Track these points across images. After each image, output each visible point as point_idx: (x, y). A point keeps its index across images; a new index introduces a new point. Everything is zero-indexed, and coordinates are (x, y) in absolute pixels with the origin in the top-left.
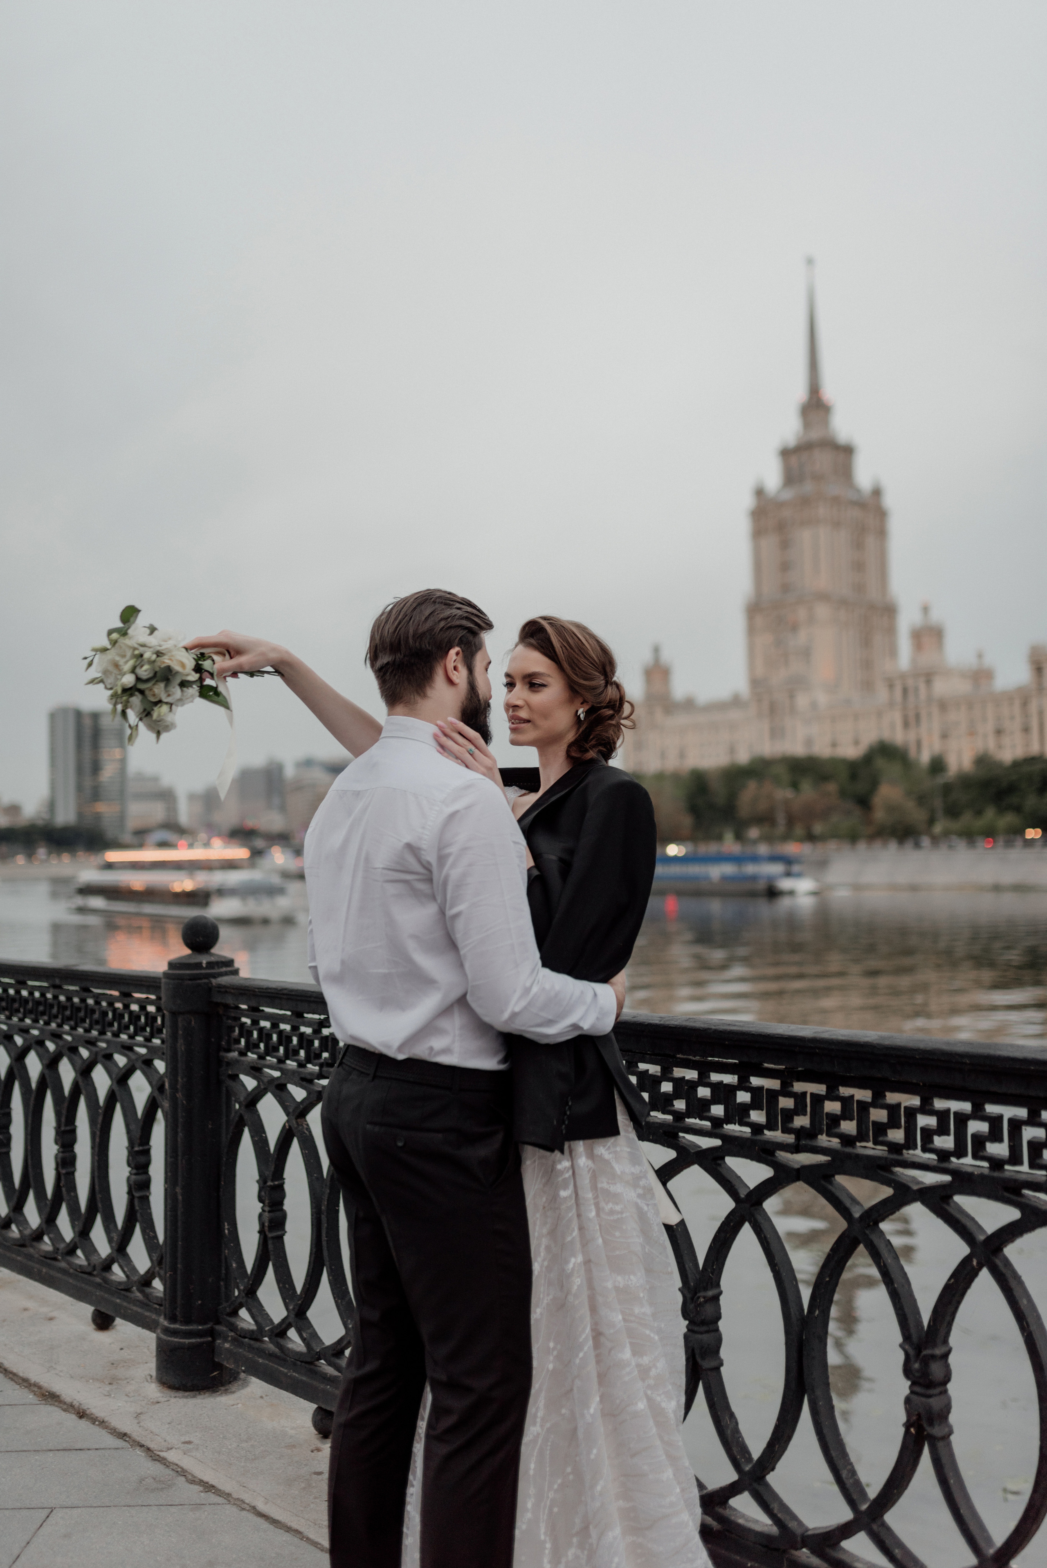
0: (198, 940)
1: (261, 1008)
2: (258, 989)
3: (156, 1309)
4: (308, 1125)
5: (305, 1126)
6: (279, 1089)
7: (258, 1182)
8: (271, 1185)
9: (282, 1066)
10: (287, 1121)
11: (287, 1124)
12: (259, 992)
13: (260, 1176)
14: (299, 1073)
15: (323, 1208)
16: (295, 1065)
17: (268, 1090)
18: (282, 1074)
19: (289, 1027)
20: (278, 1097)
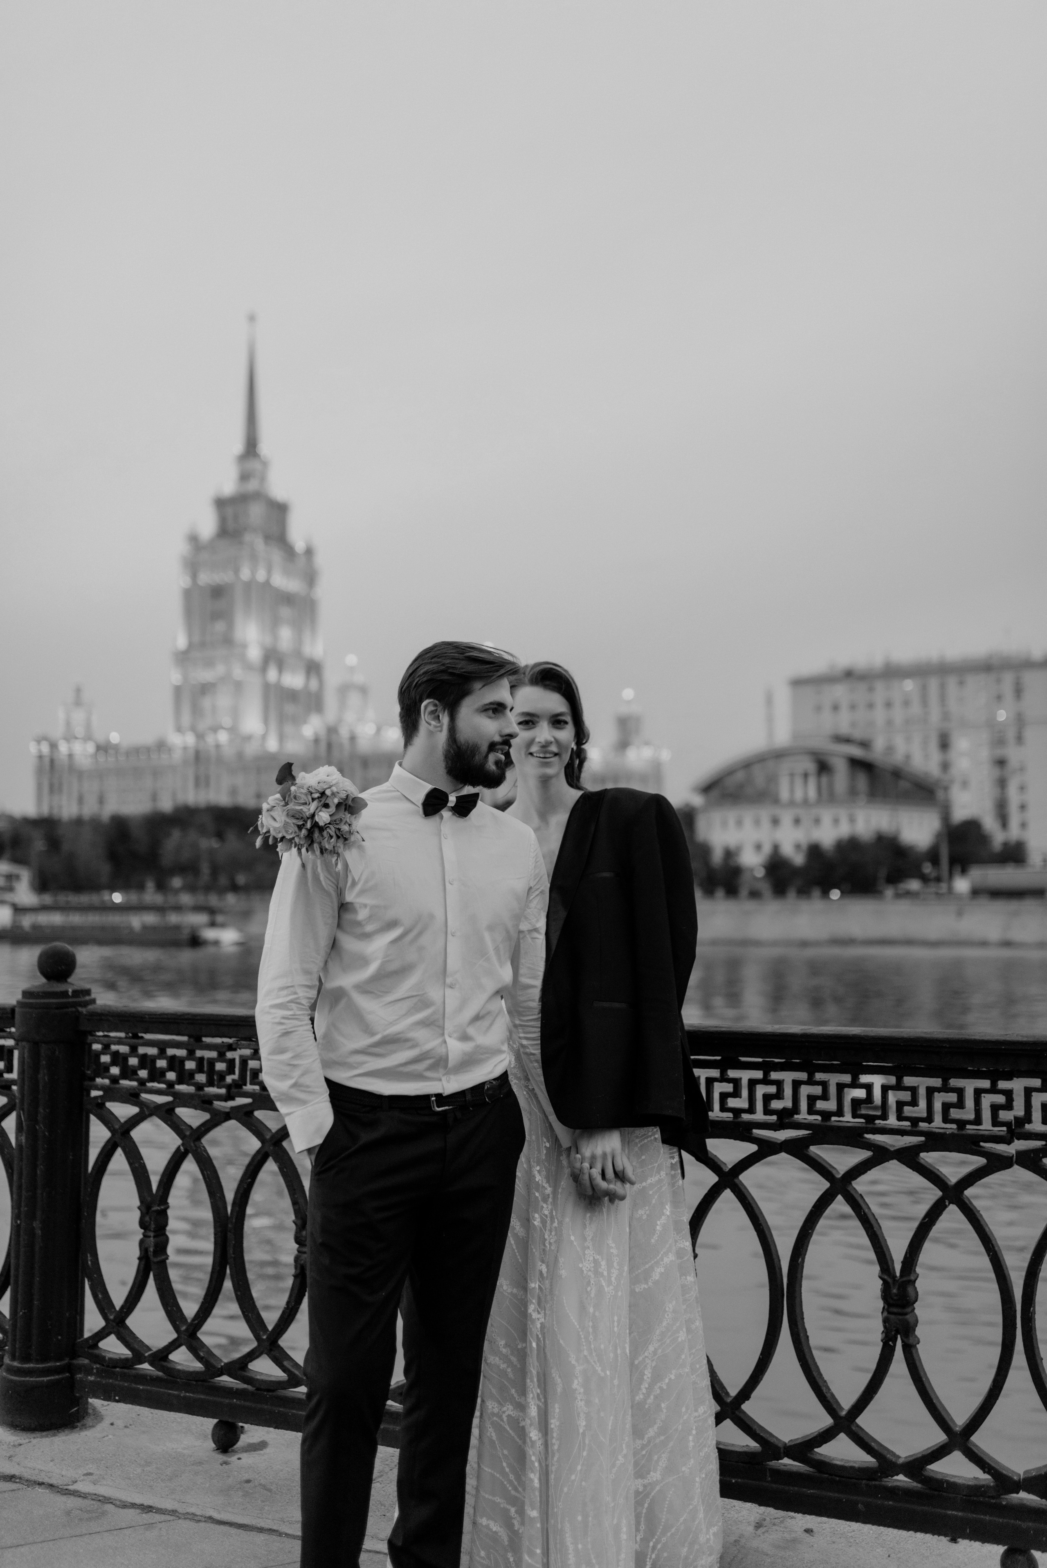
0: (60, 968)
1: (140, 1035)
2: (148, 1015)
4: (204, 1147)
5: (202, 1148)
6: (167, 1114)
7: (139, 1208)
8: (158, 1210)
9: (172, 1090)
10: (183, 1144)
11: (182, 1148)
13: (142, 1201)
14: (199, 1096)
15: (230, 1226)
16: (191, 1089)
17: (150, 1115)
18: (170, 1099)
19: (181, 1053)
20: (166, 1121)
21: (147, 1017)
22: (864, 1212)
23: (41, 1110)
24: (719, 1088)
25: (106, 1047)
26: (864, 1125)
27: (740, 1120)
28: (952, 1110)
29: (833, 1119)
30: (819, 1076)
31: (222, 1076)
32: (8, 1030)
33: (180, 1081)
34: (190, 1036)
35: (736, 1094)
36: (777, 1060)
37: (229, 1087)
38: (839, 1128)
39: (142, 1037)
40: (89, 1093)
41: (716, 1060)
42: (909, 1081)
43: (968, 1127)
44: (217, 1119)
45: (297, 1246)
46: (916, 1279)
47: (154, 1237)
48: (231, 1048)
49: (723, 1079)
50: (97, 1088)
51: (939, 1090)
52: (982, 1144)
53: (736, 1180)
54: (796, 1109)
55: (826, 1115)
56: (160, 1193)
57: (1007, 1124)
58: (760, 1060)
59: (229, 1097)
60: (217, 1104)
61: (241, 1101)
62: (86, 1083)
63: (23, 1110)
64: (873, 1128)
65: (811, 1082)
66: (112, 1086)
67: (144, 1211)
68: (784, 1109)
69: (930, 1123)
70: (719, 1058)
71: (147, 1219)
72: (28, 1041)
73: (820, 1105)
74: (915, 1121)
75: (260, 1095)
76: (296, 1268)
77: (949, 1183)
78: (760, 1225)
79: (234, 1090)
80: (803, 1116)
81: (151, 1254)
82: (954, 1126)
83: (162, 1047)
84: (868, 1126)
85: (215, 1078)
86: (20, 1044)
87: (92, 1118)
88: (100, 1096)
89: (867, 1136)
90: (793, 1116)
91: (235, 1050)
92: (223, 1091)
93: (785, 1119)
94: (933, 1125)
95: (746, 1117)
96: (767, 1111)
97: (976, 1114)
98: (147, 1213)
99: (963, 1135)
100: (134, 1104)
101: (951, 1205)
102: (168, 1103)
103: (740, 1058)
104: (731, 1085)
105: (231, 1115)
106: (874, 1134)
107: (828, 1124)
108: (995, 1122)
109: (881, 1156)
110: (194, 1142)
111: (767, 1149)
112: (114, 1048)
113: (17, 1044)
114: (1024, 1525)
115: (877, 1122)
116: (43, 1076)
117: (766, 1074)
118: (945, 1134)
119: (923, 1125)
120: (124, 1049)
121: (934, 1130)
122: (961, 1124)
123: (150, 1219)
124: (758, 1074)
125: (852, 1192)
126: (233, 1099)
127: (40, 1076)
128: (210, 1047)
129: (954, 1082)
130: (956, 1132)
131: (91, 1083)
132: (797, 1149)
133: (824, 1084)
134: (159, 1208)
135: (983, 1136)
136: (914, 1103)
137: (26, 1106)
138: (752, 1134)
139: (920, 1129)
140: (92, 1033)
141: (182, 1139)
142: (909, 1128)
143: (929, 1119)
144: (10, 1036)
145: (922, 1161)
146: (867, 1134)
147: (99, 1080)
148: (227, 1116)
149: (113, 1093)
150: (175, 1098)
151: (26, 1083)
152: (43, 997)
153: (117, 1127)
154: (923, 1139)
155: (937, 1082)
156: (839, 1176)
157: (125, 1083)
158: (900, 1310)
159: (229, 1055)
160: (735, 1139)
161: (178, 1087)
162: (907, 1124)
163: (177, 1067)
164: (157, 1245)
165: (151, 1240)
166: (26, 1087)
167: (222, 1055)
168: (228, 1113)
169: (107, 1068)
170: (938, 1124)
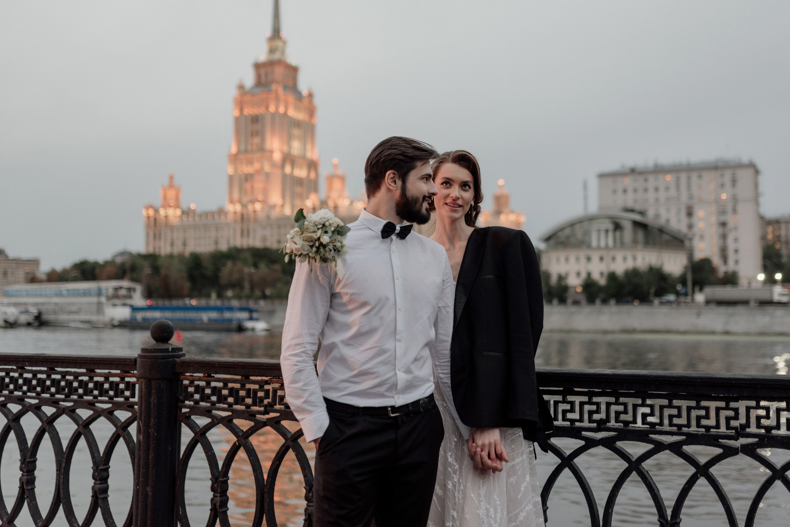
0: (164, 335)
1: (212, 375)
4: (250, 442)
5: (249, 443)
6: (228, 422)
7: (211, 479)
8: (222, 480)
9: (231, 408)
10: (237, 441)
11: (237, 443)
12: (218, 365)
13: (212, 475)
14: (248, 412)
15: (265, 490)
16: (243, 408)
17: (218, 423)
18: (230, 413)
19: (237, 386)
20: (227, 427)
21: (216, 364)
22: (649, 481)
23: (152, 420)
24: (562, 407)
25: (192, 382)
26: (649, 429)
27: (574, 426)
28: (702, 420)
29: (631, 425)
30: (622, 400)
31: (261, 400)
32: (132, 372)
33: (236, 403)
34: (242, 376)
35: (572, 410)
36: (596, 390)
37: (266, 406)
38: (634, 431)
39: (213, 376)
40: (181, 410)
41: (560, 390)
42: (676, 402)
43: (712, 430)
44: (258, 426)
45: (306, 503)
46: (680, 522)
47: (220, 497)
48: (267, 383)
49: (564, 401)
50: (186, 407)
51: (694, 408)
52: (720, 440)
53: (572, 463)
54: (608, 420)
55: (626, 423)
56: (224, 470)
57: (735, 428)
58: (587, 390)
59: (266, 412)
60: (259, 417)
61: (272, 415)
62: (180, 404)
63: (141, 420)
64: (654, 431)
65: (617, 403)
66: (195, 406)
67: (214, 481)
68: (601, 419)
69: (689, 428)
70: (562, 389)
71: (216, 486)
72: (145, 379)
73: (623, 417)
74: (680, 427)
75: (285, 411)
76: (306, 514)
77: (700, 464)
78: (587, 489)
79: (269, 408)
80: (612, 423)
81: (217, 507)
82: (703, 430)
83: (226, 382)
84: (651, 429)
85: (257, 401)
86: (140, 380)
87: (183, 424)
88: (188, 412)
89: (651, 436)
90: (606, 424)
91: (270, 384)
92: (262, 409)
93: (601, 425)
94: (690, 429)
95: (577, 424)
96: (591, 421)
97: (716, 422)
98: (216, 482)
99: (709, 435)
100: (208, 417)
101: (701, 477)
102: (229, 416)
103: (574, 389)
104: (569, 405)
105: (267, 424)
106: (655, 434)
107: (628, 428)
108: (728, 427)
109: (659, 447)
110: (244, 439)
111: (590, 444)
112: (196, 383)
113: (138, 381)
115: (657, 427)
116: (154, 400)
117: (590, 399)
118: (698, 434)
119: (685, 430)
120: (202, 384)
121: (691, 432)
122: (708, 428)
123: (218, 485)
124: (585, 399)
125: (642, 470)
126: (268, 414)
127: (152, 399)
128: (254, 382)
129: (704, 403)
130: (704, 433)
131: (182, 404)
132: (608, 443)
133: (625, 405)
134: (223, 479)
135: (721, 435)
136: (679, 416)
137: (143, 418)
138: (581, 434)
139: (683, 431)
140: (182, 374)
141: (237, 437)
142: (677, 431)
143: (688, 425)
144: (133, 376)
145: (684, 451)
146: (651, 434)
147: (187, 402)
148: (265, 424)
149: (195, 410)
150: (233, 413)
151: (143, 404)
152: (154, 352)
153: (198, 431)
154: (684, 437)
155: (693, 403)
156: (634, 460)
157: (203, 404)
159: (266, 387)
160: (571, 438)
161: (235, 407)
162: (675, 429)
163: (234, 395)
164: (221, 502)
165: (218, 499)
166: (143, 406)
167: (261, 387)
168: (265, 422)
169: (192, 395)
170: (693, 429)
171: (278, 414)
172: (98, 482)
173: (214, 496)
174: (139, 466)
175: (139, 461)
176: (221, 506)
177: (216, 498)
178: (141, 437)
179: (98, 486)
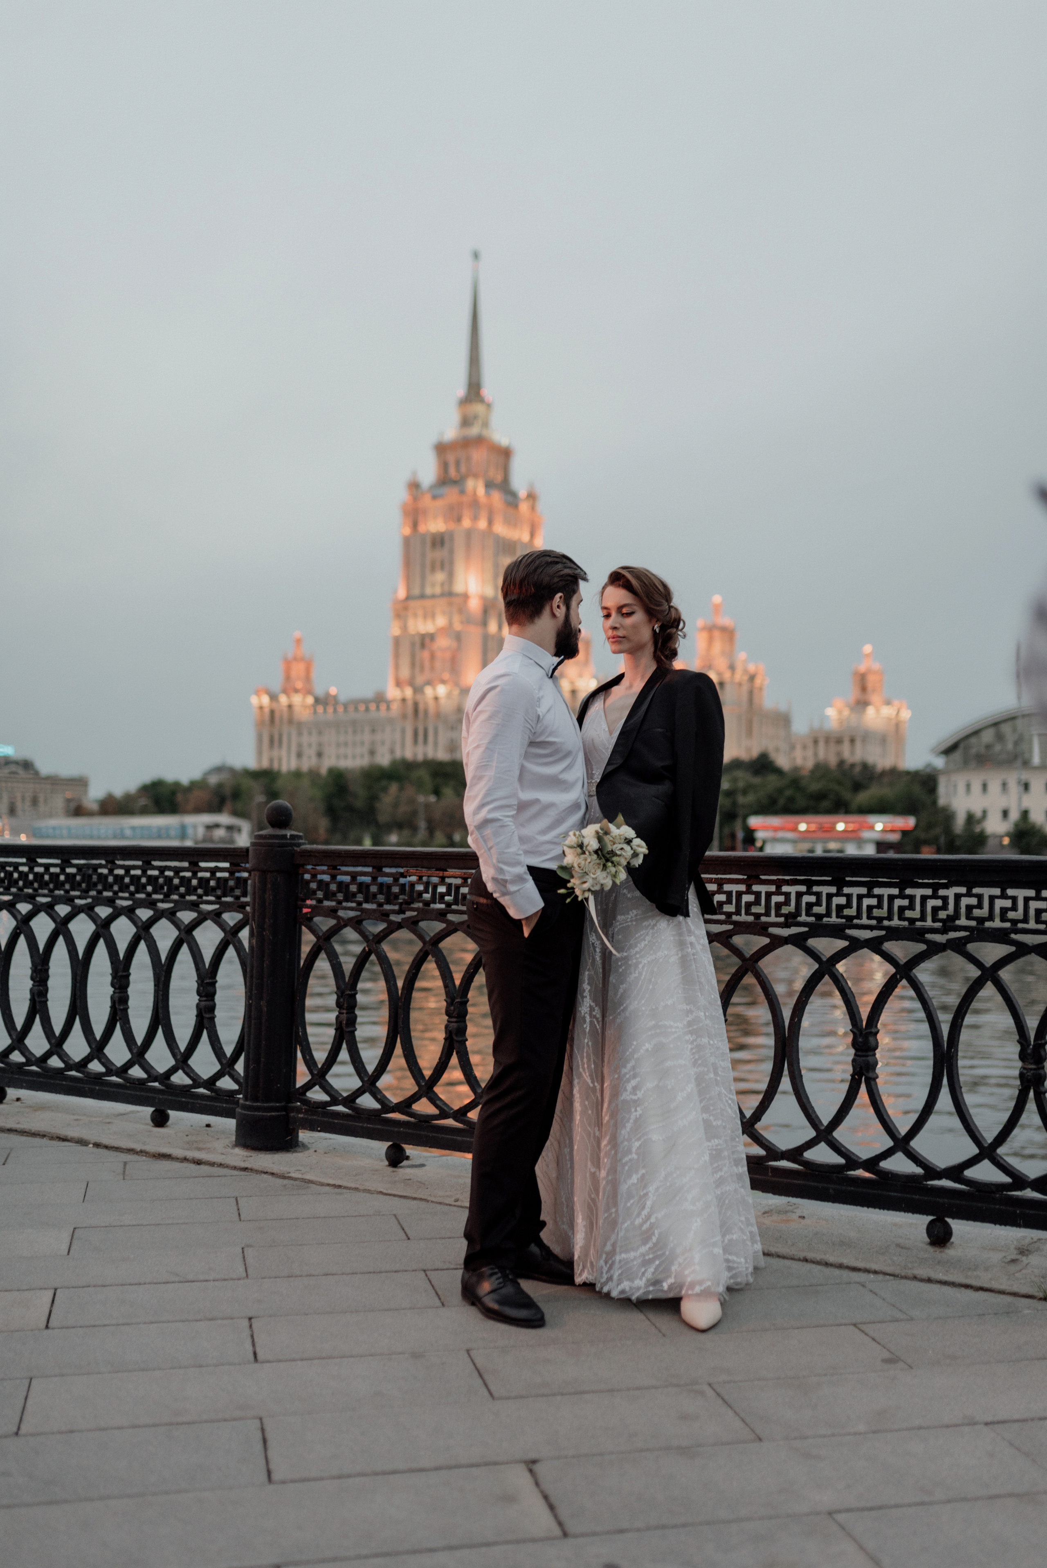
0: (282, 820)
1: (338, 867)
3: (226, 1100)
6: (357, 924)
9: (361, 907)
10: (367, 947)
11: (367, 949)
12: (346, 855)
14: (380, 910)
16: (373, 906)
17: (345, 926)
18: (359, 913)
19: (368, 879)
20: (356, 931)
21: (343, 853)
23: (267, 920)
24: (746, 898)
25: (314, 876)
26: (845, 923)
27: (759, 921)
28: (906, 911)
29: (824, 919)
30: (815, 888)
31: (396, 897)
32: (243, 865)
33: (367, 901)
34: (374, 867)
35: (757, 902)
36: (786, 878)
37: (401, 904)
38: (826, 924)
39: (339, 869)
40: (301, 911)
41: (744, 878)
42: (876, 891)
43: (916, 923)
44: (393, 928)
45: (447, 1018)
46: (877, 1032)
47: (347, 1013)
48: (403, 875)
49: (749, 891)
50: (307, 907)
51: (897, 897)
52: (925, 934)
53: (755, 965)
54: (799, 912)
55: (819, 917)
56: (351, 981)
57: (943, 920)
58: (775, 877)
59: (401, 911)
60: (393, 917)
61: (409, 914)
62: (299, 903)
63: (254, 920)
64: (850, 925)
65: (809, 892)
66: (318, 905)
67: (340, 994)
68: (790, 912)
69: (890, 921)
70: (746, 876)
71: (342, 1000)
72: (259, 870)
73: (815, 909)
74: (880, 919)
75: (423, 909)
76: (446, 1033)
79: (405, 906)
81: (344, 1026)
82: (906, 922)
83: (354, 876)
84: (847, 923)
85: (391, 898)
86: (252, 873)
87: (303, 928)
88: (310, 912)
89: (847, 931)
90: (797, 917)
91: (405, 877)
92: (396, 907)
93: (791, 919)
94: (892, 922)
95: (764, 919)
96: (779, 914)
97: (922, 914)
98: (342, 996)
99: (913, 929)
100: (334, 918)
101: (903, 979)
102: (357, 916)
103: (760, 876)
104: (754, 896)
105: (402, 924)
106: (851, 929)
107: (820, 923)
108: (935, 919)
109: (855, 945)
110: (376, 944)
111: (777, 942)
112: (319, 877)
113: (250, 875)
114: (941, 1201)
115: (854, 920)
116: (269, 896)
117: (778, 888)
118: (901, 928)
119: (886, 923)
120: (326, 878)
121: (893, 926)
122: (912, 921)
123: (344, 1001)
124: (773, 888)
126: (404, 913)
127: (267, 896)
128: (387, 875)
129: (908, 891)
130: (907, 927)
131: (303, 903)
132: (799, 942)
133: (818, 894)
134: (350, 993)
135: (926, 929)
136: (880, 906)
137: (256, 918)
138: (768, 930)
139: (883, 925)
140: (303, 865)
141: (367, 942)
142: (876, 925)
143: (890, 918)
144: (246, 870)
145: (884, 949)
146: (847, 929)
147: (309, 902)
148: (400, 926)
149: (317, 910)
150: (362, 913)
151: (257, 901)
152: (268, 838)
153: (321, 934)
154: (885, 932)
155: (896, 891)
156: (826, 960)
157: (327, 903)
158: (864, 1054)
159: (402, 880)
160: (755, 934)
161: (366, 906)
162: (874, 922)
163: (364, 891)
164: (348, 1020)
165: (344, 1017)
166: (257, 905)
167: (396, 880)
168: (399, 923)
169: (314, 892)
170: (896, 922)
171: (415, 913)
172: (204, 999)
173: (340, 1013)
174: (252, 977)
175: (252, 971)
176: (347, 1025)
177: (342, 1016)
178: (254, 941)
179: (203, 1003)
